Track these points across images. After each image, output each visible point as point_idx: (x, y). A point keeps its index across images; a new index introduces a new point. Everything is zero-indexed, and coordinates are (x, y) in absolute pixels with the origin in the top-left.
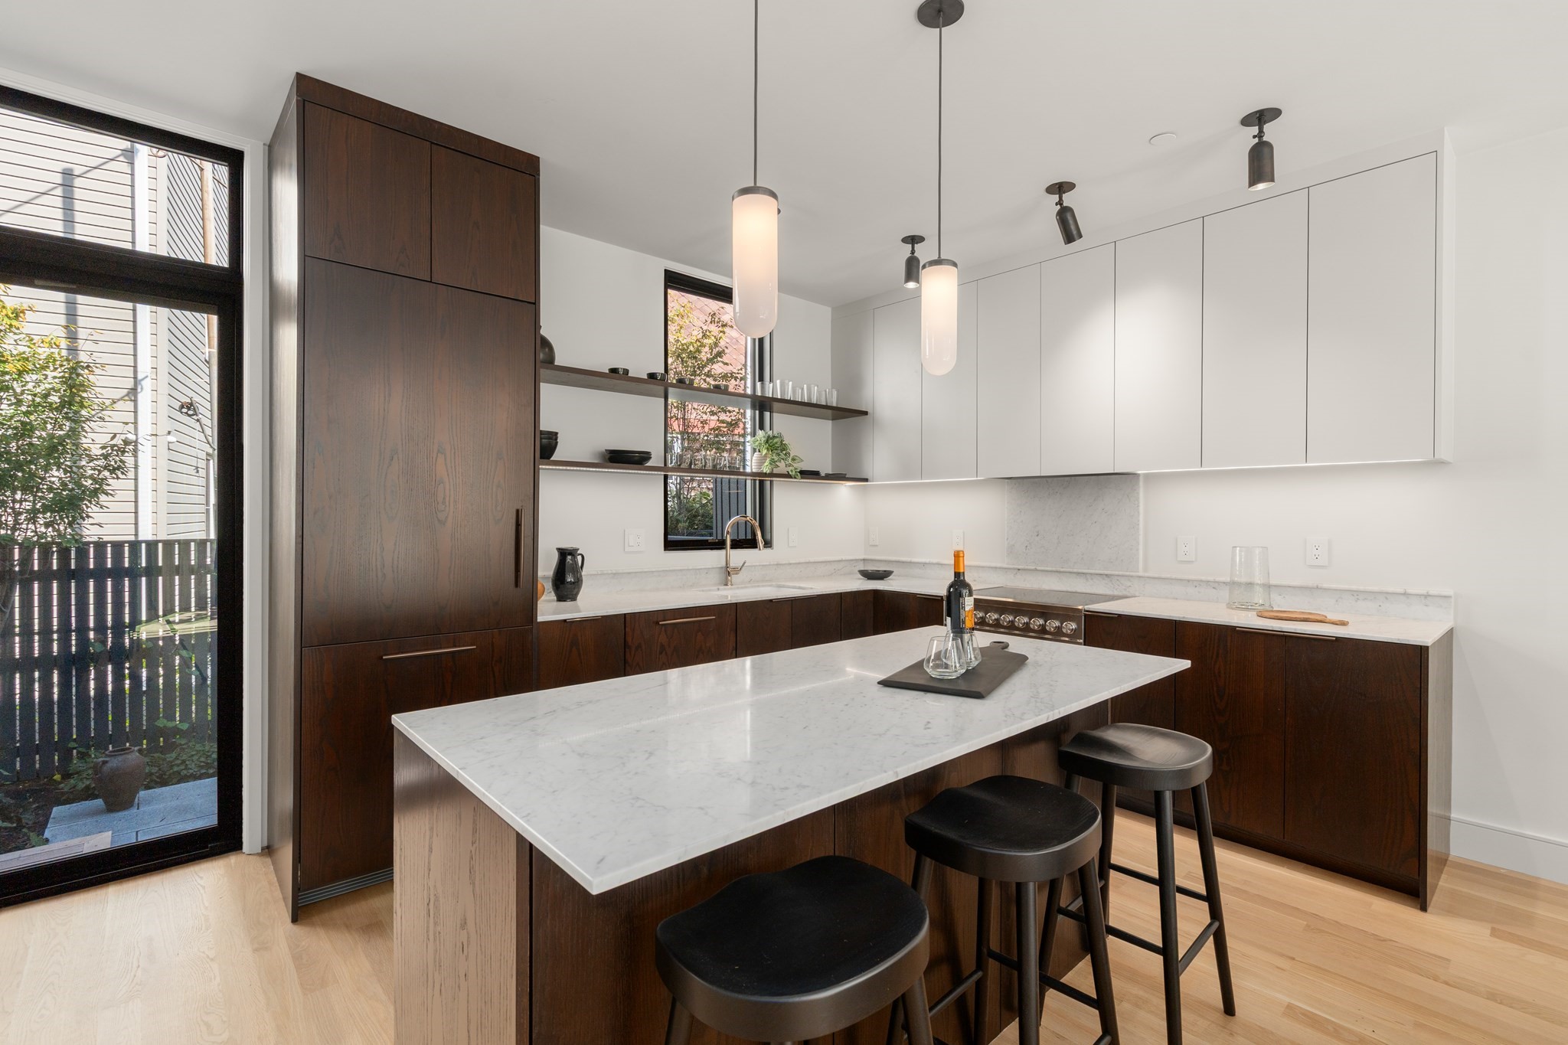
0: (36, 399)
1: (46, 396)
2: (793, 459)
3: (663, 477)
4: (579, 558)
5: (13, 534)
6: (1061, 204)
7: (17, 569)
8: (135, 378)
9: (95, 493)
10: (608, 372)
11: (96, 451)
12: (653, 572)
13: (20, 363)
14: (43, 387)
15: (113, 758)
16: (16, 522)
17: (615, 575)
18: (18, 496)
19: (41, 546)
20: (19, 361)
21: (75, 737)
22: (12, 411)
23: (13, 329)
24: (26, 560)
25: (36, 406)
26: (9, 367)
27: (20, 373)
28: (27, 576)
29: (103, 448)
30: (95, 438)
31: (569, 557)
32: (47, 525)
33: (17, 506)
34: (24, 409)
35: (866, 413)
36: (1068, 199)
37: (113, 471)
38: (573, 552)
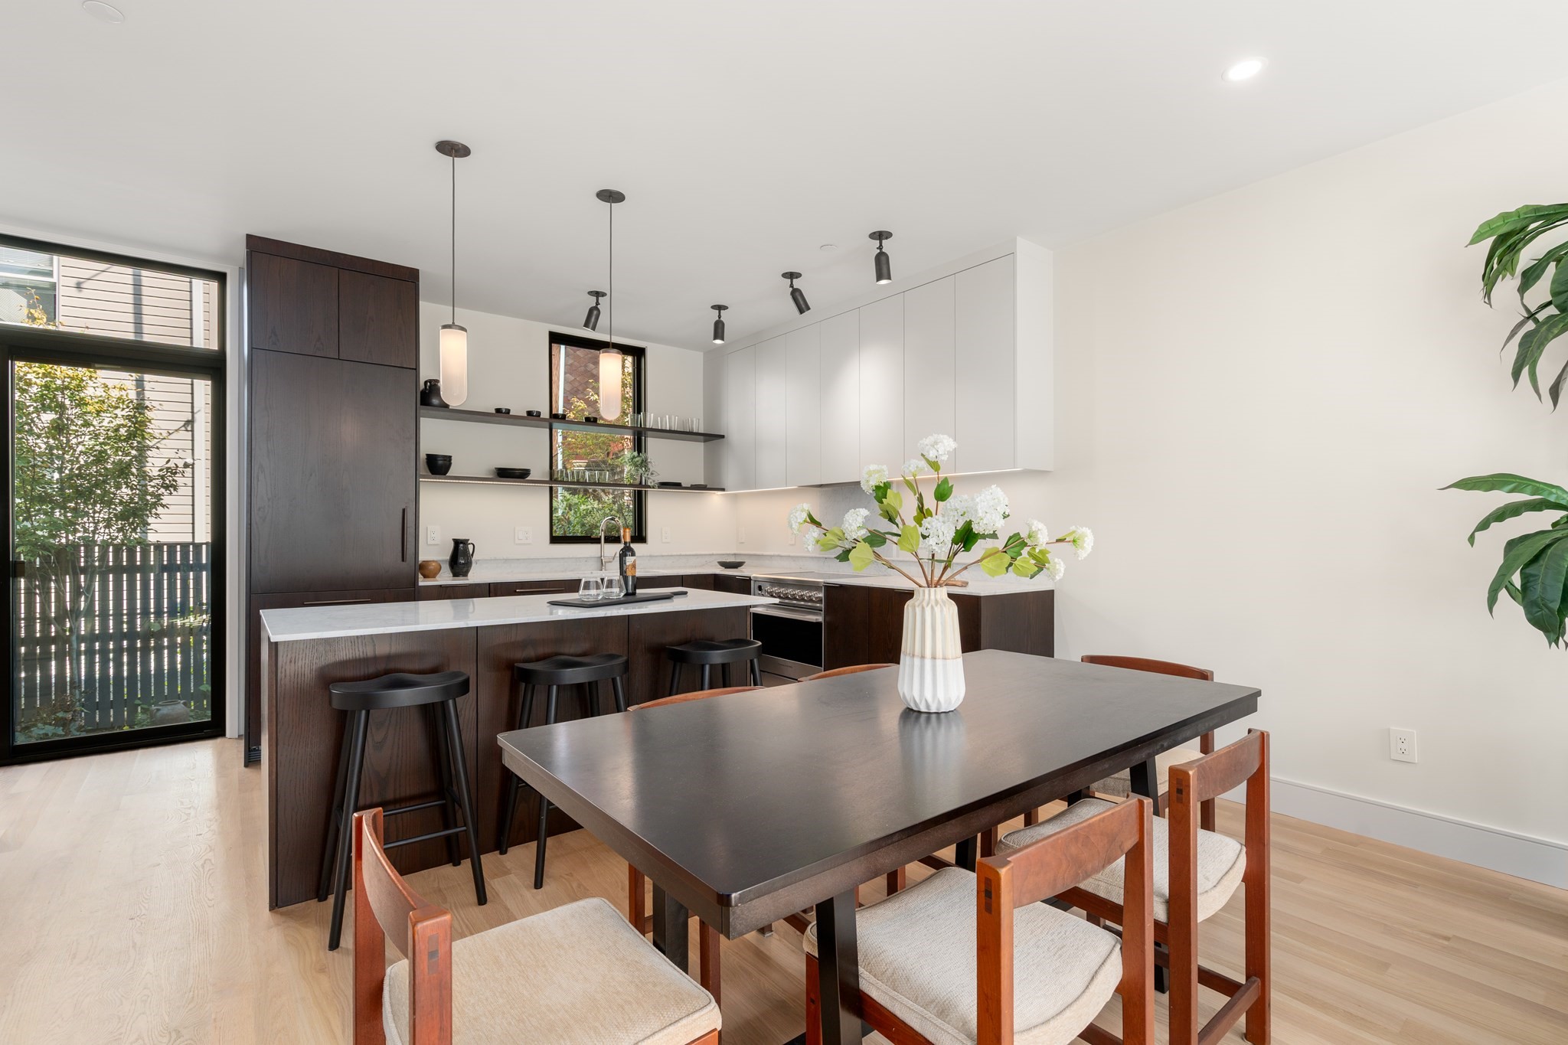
0: (109, 433)
1: (117, 430)
2: (652, 474)
3: (548, 488)
4: (470, 547)
5: (94, 536)
6: (792, 287)
7: (97, 564)
8: (193, 412)
9: (155, 505)
10: (494, 412)
11: (155, 472)
12: (538, 559)
13: (99, 405)
14: (115, 423)
15: (164, 707)
16: (96, 528)
17: (506, 560)
18: (97, 508)
19: (115, 546)
20: (97, 403)
21: (139, 696)
22: (93, 442)
23: (93, 379)
24: (103, 557)
25: (109, 438)
26: (90, 408)
27: (98, 413)
28: (104, 569)
29: (160, 471)
30: (154, 464)
31: (461, 545)
32: (119, 530)
33: (97, 515)
34: (101, 440)
35: (723, 437)
36: (797, 283)
37: (167, 487)
38: (465, 542)
